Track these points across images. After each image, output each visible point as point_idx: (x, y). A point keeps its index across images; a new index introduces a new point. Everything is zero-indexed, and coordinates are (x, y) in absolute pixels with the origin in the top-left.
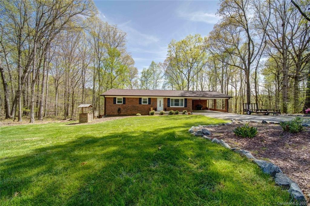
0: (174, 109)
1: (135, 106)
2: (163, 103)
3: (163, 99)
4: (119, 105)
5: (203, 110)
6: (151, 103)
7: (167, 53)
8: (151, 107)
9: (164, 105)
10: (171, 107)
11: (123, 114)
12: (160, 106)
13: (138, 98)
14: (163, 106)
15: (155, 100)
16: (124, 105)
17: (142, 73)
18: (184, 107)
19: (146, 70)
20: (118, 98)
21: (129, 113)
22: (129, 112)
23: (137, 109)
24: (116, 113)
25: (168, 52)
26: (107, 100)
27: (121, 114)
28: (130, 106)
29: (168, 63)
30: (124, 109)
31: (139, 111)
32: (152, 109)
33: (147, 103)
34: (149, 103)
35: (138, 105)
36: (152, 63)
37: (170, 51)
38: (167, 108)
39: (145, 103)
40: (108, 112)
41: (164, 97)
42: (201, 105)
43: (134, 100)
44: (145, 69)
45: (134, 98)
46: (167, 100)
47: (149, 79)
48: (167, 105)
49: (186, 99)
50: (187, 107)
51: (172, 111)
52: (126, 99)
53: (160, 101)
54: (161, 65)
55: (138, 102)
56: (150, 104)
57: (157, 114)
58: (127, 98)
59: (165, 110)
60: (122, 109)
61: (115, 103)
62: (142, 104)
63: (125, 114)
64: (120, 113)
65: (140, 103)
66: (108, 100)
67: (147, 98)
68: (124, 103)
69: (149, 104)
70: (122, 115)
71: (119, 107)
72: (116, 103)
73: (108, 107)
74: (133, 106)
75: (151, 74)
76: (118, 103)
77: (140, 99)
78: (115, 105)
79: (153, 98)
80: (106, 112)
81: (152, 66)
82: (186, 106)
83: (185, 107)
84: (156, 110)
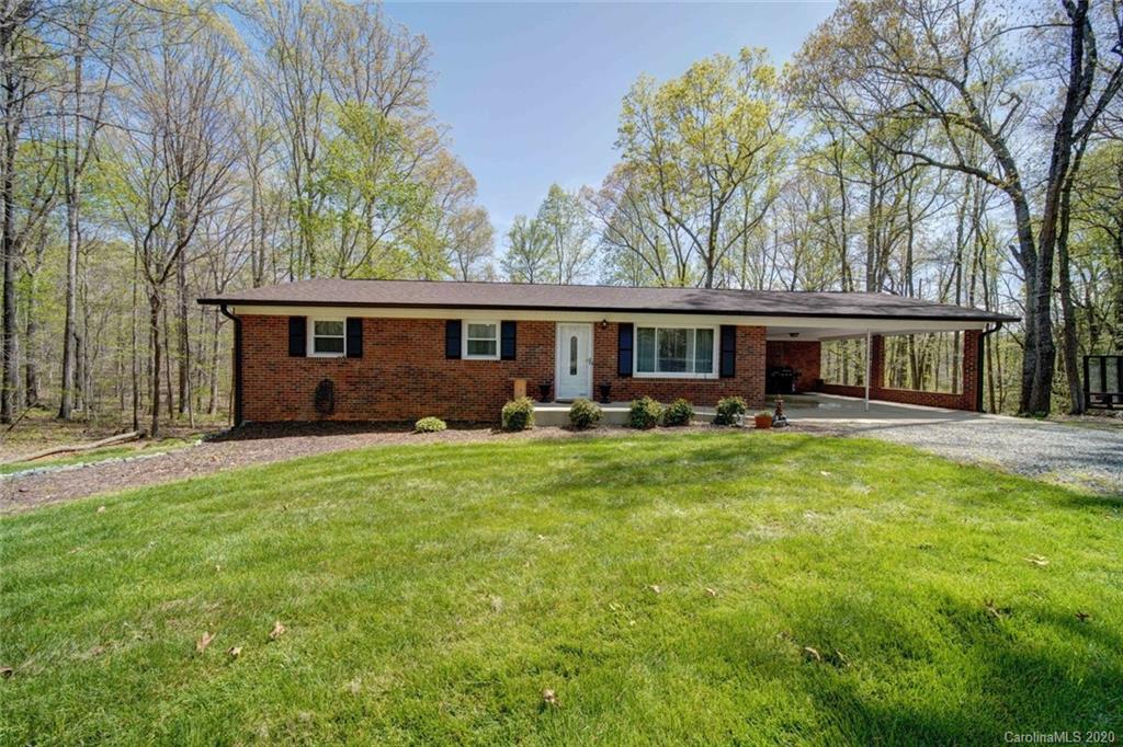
0: (662, 391)
1: (421, 373)
2: (590, 355)
3: (591, 327)
4: (325, 363)
5: (798, 392)
6: (520, 350)
7: (617, 137)
8: (520, 375)
9: (598, 365)
10: (636, 374)
11: (347, 417)
12: (574, 371)
13: (439, 321)
14: (590, 368)
15: (545, 334)
16: (357, 365)
17: (513, 235)
18: (714, 375)
19: (528, 225)
20: (318, 325)
21: (384, 413)
22: (385, 407)
23: (435, 389)
24: (306, 414)
25: (619, 130)
26: (250, 332)
27: (337, 416)
28: (391, 367)
29: (619, 193)
30: (354, 385)
31: (445, 398)
32: (520, 385)
33: (494, 353)
34: (509, 354)
35: (440, 364)
36: (552, 194)
37: (628, 130)
38: (617, 383)
39: (485, 352)
40: (260, 405)
41: (599, 317)
42: (788, 368)
43: (414, 334)
44: (524, 219)
45: (415, 320)
46: (614, 335)
47: (540, 263)
48: (615, 366)
49: (728, 332)
50: (738, 379)
51: (648, 400)
52: (365, 325)
53: (574, 341)
54: (588, 198)
55: (440, 347)
56: (513, 358)
57: (547, 421)
58: (371, 320)
59: (603, 393)
60: (341, 386)
61: (298, 348)
62: (465, 355)
63: (364, 416)
64: (331, 411)
65: (453, 352)
66: (255, 331)
67: (494, 319)
68: (356, 351)
69: (503, 358)
70: (343, 422)
71: (322, 374)
72: (303, 353)
73: (256, 374)
74: (409, 372)
75: (550, 243)
76: (317, 349)
77: (454, 327)
78: (300, 361)
79: (530, 325)
80: (248, 408)
81: (550, 205)
82: (727, 371)
83: (722, 375)
84: (544, 392)
